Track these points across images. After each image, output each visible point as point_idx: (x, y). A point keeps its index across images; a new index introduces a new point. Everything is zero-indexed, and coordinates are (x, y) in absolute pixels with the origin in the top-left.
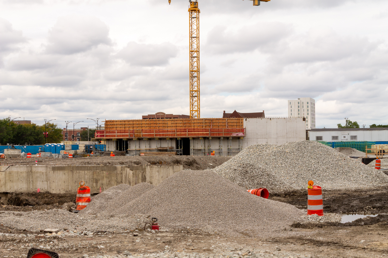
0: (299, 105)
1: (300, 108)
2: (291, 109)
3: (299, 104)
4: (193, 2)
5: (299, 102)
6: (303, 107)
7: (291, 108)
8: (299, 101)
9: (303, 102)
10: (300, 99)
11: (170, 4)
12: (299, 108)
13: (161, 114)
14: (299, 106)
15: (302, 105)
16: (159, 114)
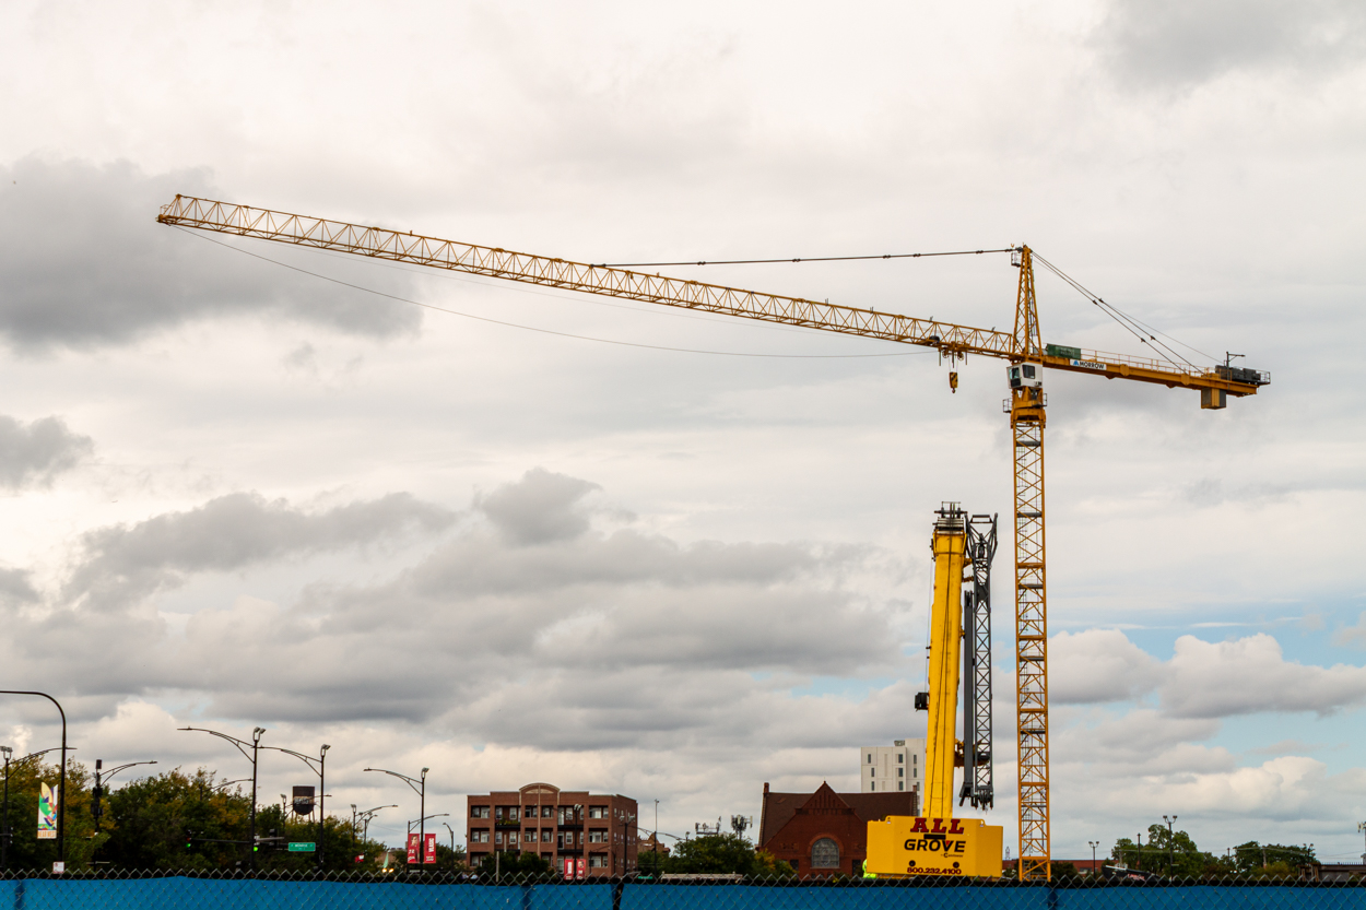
0: (903, 766)
1: (904, 779)
2: (873, 779)
3: (901, 761)
4: (1027, 389)
5: (901, 757)
6: (915, 776)
7: (873, 775)
8: (901, 750)
9: (915, 756)
10: (906, 745)
11: (954, 392)
12: (900, 779)
13: (543, 791)
14: (901, 770)
15: (912, 766)
16: (536, 791)
